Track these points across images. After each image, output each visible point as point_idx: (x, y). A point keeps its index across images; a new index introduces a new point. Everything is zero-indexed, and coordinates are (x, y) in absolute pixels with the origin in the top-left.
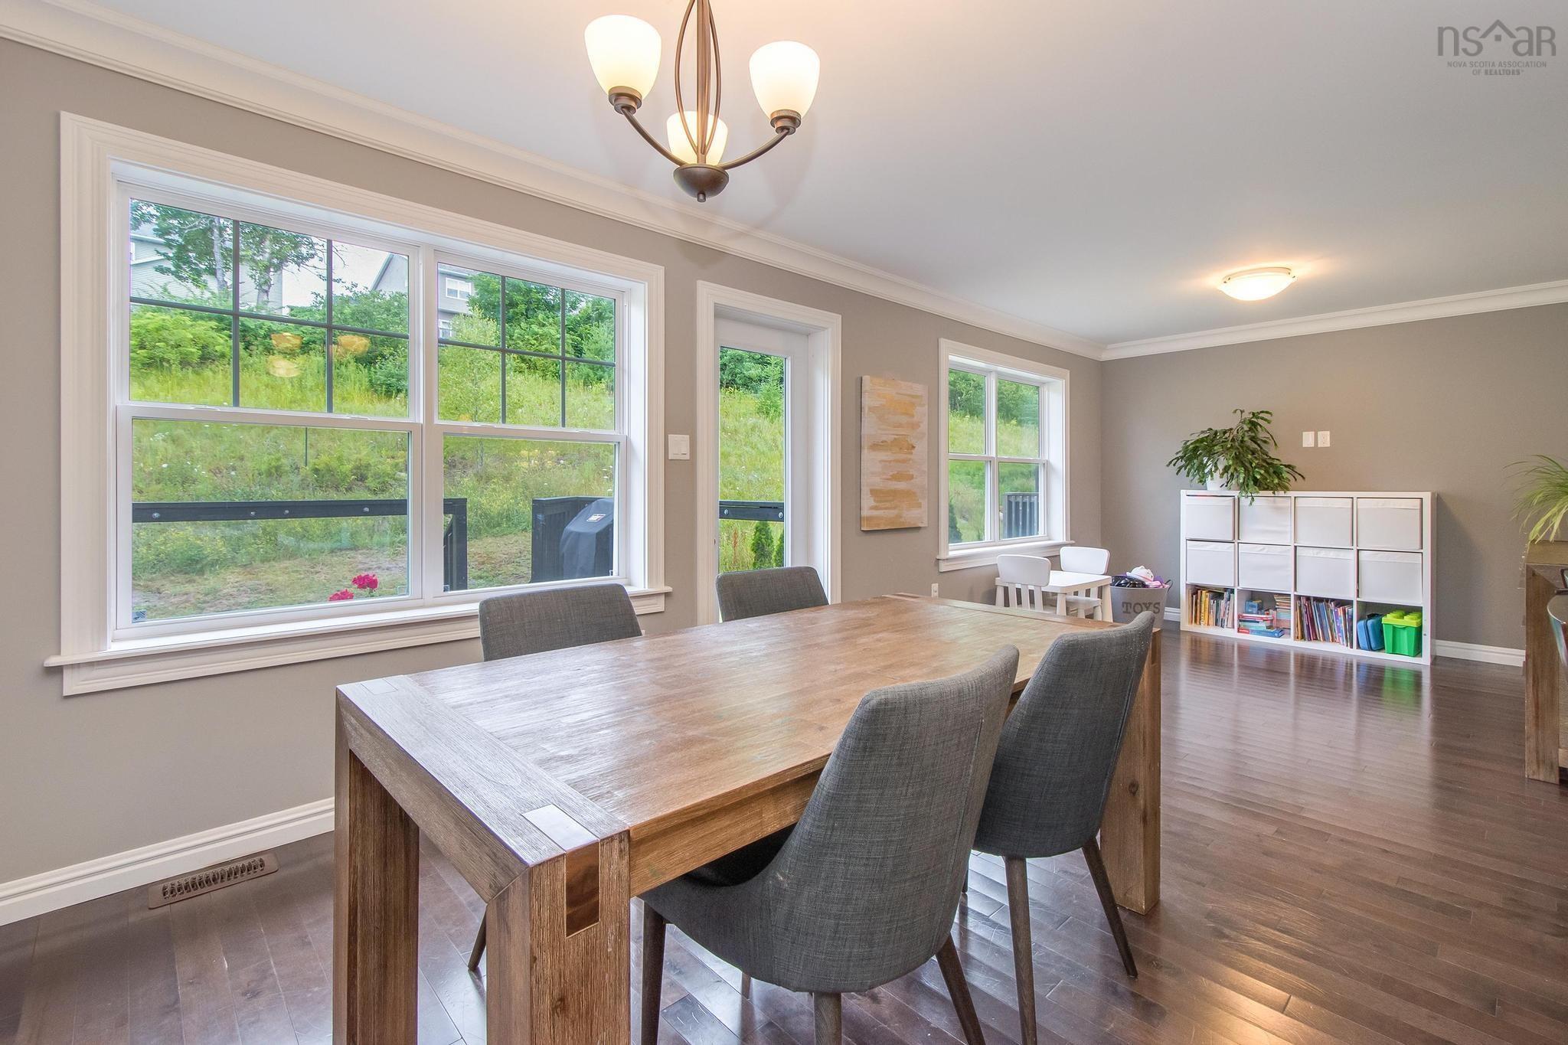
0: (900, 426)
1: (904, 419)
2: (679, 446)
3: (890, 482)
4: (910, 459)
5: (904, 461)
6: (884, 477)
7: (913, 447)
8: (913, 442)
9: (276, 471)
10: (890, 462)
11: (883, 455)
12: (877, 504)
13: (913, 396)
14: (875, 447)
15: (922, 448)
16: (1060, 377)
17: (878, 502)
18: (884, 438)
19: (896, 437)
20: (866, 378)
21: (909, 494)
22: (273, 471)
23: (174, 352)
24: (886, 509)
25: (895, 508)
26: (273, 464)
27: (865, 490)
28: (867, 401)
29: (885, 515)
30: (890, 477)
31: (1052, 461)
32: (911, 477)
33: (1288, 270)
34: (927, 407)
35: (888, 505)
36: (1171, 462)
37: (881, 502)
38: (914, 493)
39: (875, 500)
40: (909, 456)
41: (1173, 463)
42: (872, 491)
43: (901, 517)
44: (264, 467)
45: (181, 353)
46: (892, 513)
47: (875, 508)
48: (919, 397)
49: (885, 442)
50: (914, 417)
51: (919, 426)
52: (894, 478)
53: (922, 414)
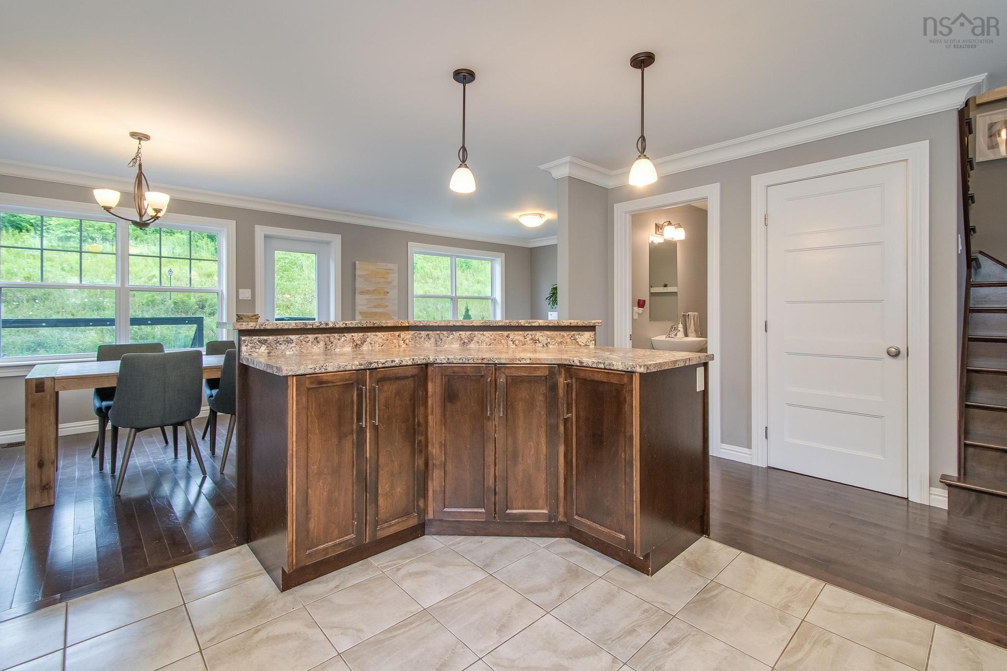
0: (379, 283)
1: (383, 280)
2: (245, 294)
3: (372, 309)
4: (386, 298)
5: (381, 299)
6: (369, 306)
7: (388, 293)
8: (387, 290)
9: (152, 303)
10: (372, 299)
11: (370, 296)
12: (364, 319)
13: (387, 269)
14: (362, 293)
15: (393, 294)
16: (498, 257)
19: (375, 288)
20: (357, 262)
21: (385, 314)
22: (150, 303)
23: (98, 233)
26: (150, 299)
27: (357, 313)
28: (358, 273)
30: (372, 306)
31: (496, 298)
32: (387, 306)
33: (541, 215)
34: (397, 274)
36: (547, 299)
37: (367, 318)
38: (389, 314)
39: (363, 317)
41: (548, 299)
42: (360, 313)
44: (145, 301)
45: (103, 234)
48: (391, 270)
49: (369, 290)
50: (388, 279)
51: (392, 283)
52: (375, 307)
53: (394, 277)
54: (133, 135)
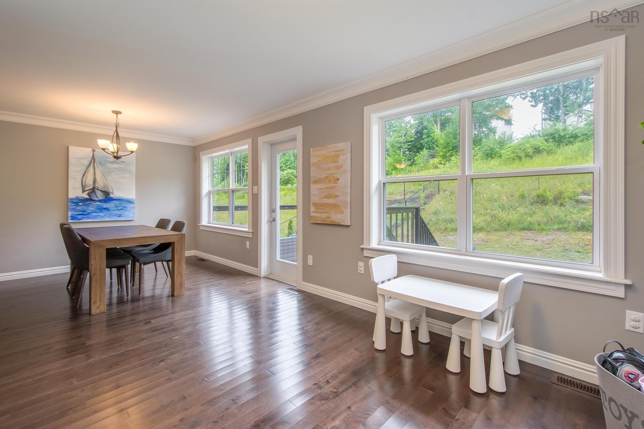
0: (330, 169)
1: (332, 165)
2: (255, 191)
3: (323, 199)
4: (335, 187)
5: (332, 188)
6: (320, 197)
7: (338, 179)
8: (338, 176)
10: (323, 189)
11: (319, 186)
12: (316, 210)
13: (337, 151)
14: (315, 182)
15: (345, 180)
17: (316, 209)
18: (320, 177)
19: (327, 175)
20: (311, 150)
21: (335, 206)
24: (321, 213)
25: (326, 213)
27: (311, 204)
28: (312, 160)
29: (321, 216)
30: (323, 197)
32: (337, 196)
34: (350, 155)
35: (322, 211)
37: (318, 209)
38: (340, 205)
39: (315, 208)
40: (335, 185)
42: (313, 204)
43: (330, 218)
46: (324, 215)
47: (315, 212)
48: (342, 150)
49: (321, 179)
50: (338, 162)
51: (342, 167)
52: (326, 197)
53: (346, 160)
54: (113, 112)
